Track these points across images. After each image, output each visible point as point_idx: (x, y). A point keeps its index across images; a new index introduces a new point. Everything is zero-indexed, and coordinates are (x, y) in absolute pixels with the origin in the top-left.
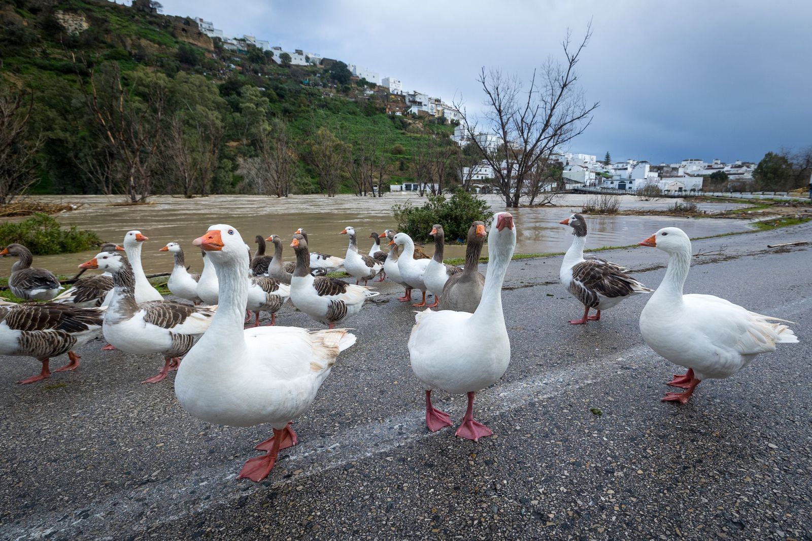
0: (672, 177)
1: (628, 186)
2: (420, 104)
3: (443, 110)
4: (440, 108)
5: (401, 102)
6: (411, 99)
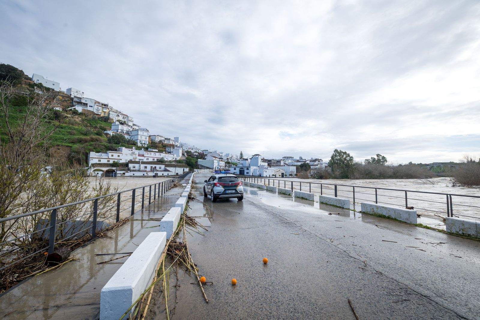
0: (277, 166)
1: (246, 171)
2: (86, 105)
3: (109, 112)
4: (107, 111)
5: (69, 102)
6: (77, 100)
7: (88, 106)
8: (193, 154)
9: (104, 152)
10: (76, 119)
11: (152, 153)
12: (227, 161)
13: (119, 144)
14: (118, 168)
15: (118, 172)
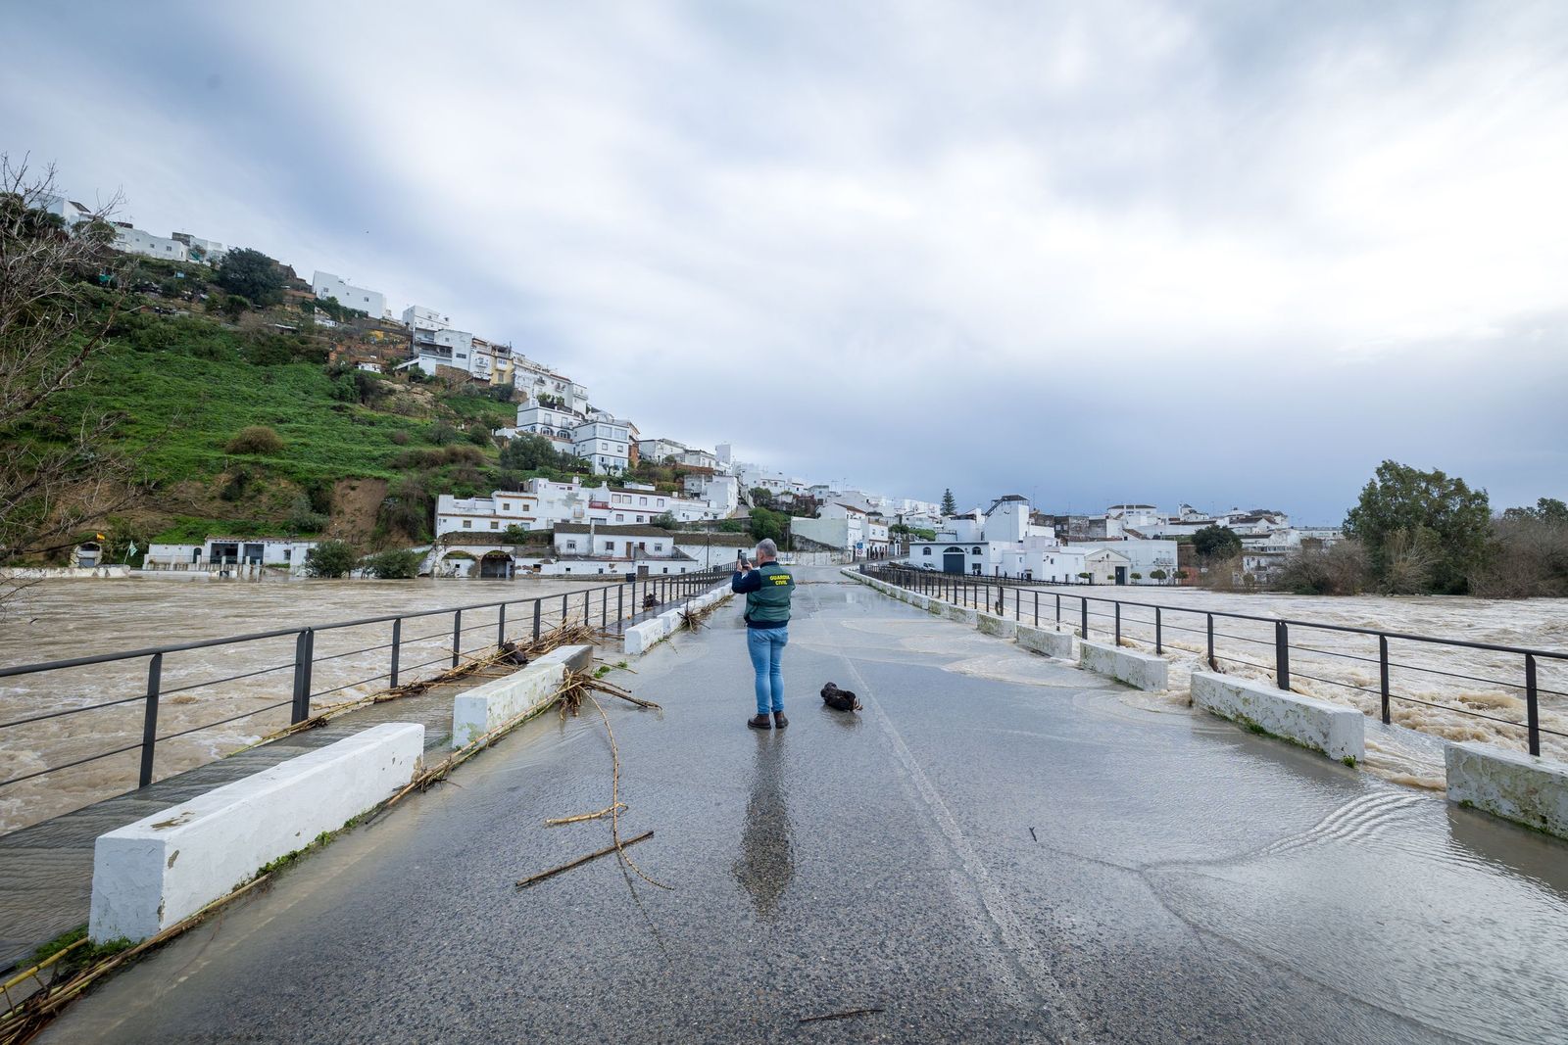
0: (1092, 540)
1: (970, 559)
2: (447, 351)
3: (514, 370)
4: (506, 367)
5: (400, 346)
6: (425, 340)
7: (454, 354)
8: (776, 502)
9: (484, 495)
10: (418, 397)
11: (636, 497)
12: (895, 522)
13: (534, 468)
14: (521, 547)
15: (519, 562)
